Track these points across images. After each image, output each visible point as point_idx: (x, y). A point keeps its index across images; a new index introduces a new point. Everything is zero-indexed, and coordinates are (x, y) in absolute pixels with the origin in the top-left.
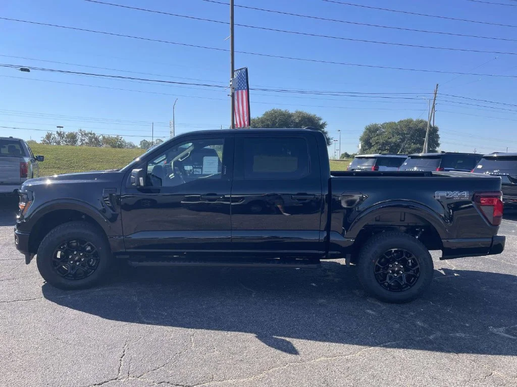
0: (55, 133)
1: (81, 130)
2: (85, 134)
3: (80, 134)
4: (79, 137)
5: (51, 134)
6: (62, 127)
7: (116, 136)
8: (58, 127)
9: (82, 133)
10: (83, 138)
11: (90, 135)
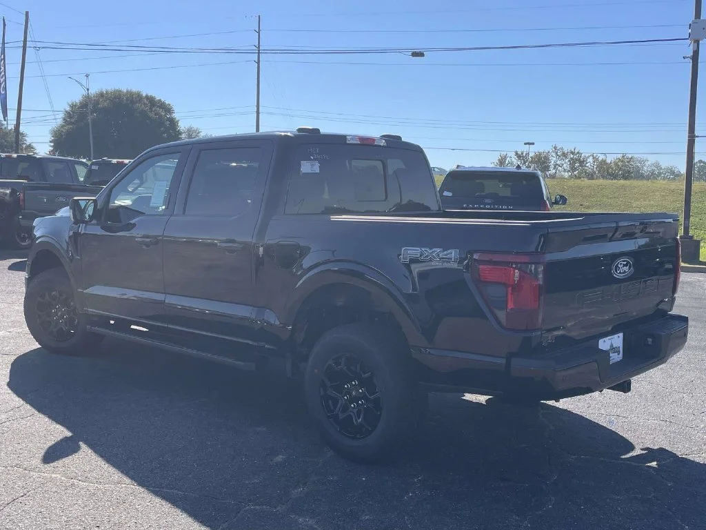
0: (513, 155)
1: (555, 148)
2: (565, 155)
3: (554, 154)
4: (553, 160)
5: (505, 157)
6: (533, 144)
7: (620, 156)
8: (525, 144)
9: (557, 153)
10: (558, 162)
11: (572, 156)
